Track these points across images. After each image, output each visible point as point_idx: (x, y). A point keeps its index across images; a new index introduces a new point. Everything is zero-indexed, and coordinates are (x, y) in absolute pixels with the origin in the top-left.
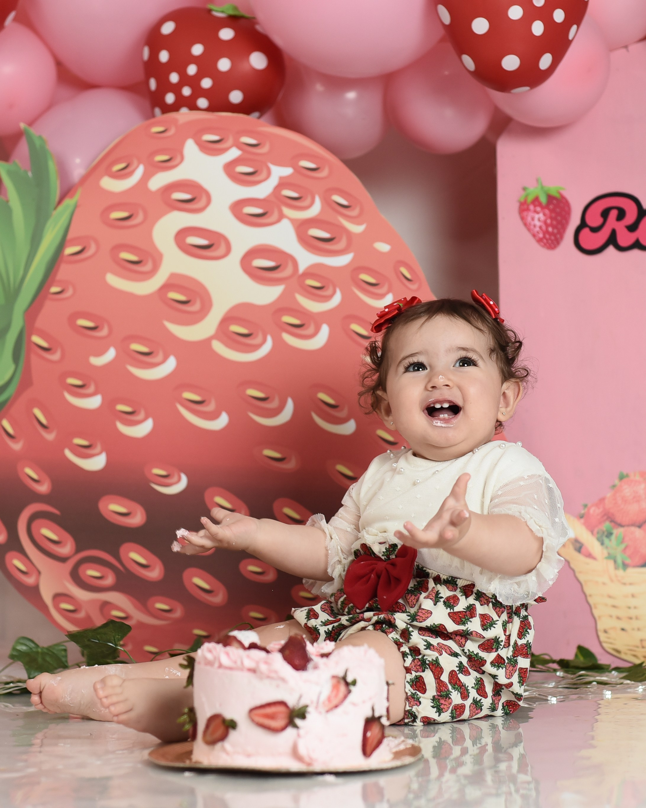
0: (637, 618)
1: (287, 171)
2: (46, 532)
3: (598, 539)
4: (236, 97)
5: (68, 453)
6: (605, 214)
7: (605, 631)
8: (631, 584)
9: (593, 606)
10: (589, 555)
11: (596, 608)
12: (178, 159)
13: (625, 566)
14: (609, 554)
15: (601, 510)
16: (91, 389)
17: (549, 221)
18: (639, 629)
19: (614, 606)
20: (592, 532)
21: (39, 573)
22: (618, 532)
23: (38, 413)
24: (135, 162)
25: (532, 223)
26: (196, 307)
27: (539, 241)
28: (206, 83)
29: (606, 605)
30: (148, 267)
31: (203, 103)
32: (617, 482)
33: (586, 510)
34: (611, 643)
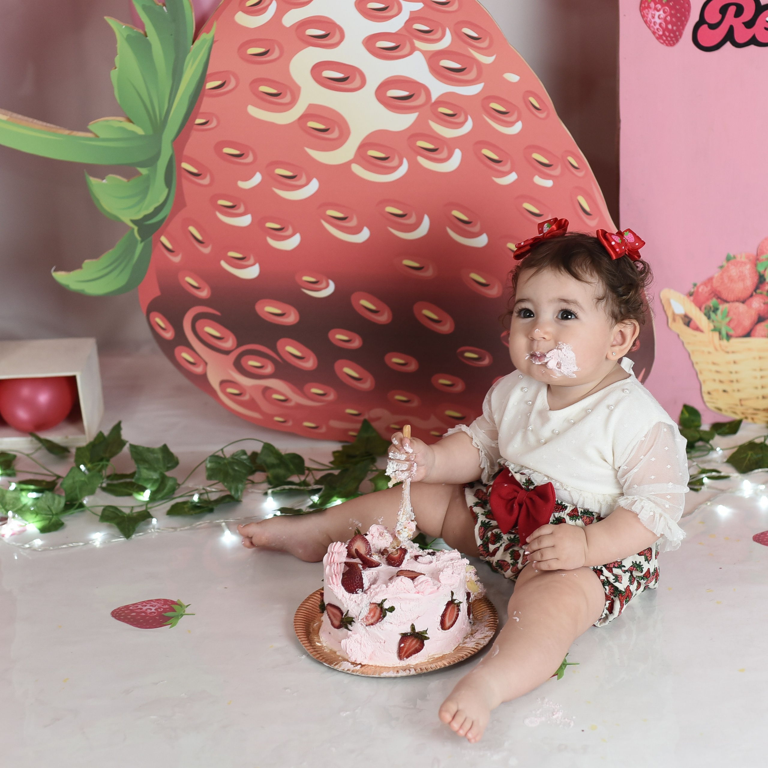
0: (737, 381)
1: (419, 6)
2: (209, 330)
3: (705, 314)
5: (223, 264)
6: (724, 10)
7: (709, 393)
8: (733, 352)
9: (698, 372)
10: (697, 329)
11: (701, 373)
13: (729, 337)
14: (715, 327)
15: (709, 288)
16: (242, 209)
17: (668, 18)
18: (738, 391)
19: (717, 372)
20: (700, 309)
21: (206, 364)
22: (724, 307)
23: (192, 229)
25: (653, 20)
26: (335, 134)
27: (659, 38)
29: (710, 371)
30: (287, 99)
32: (725, 264)
33: (695, 289)
34: (713, 403)
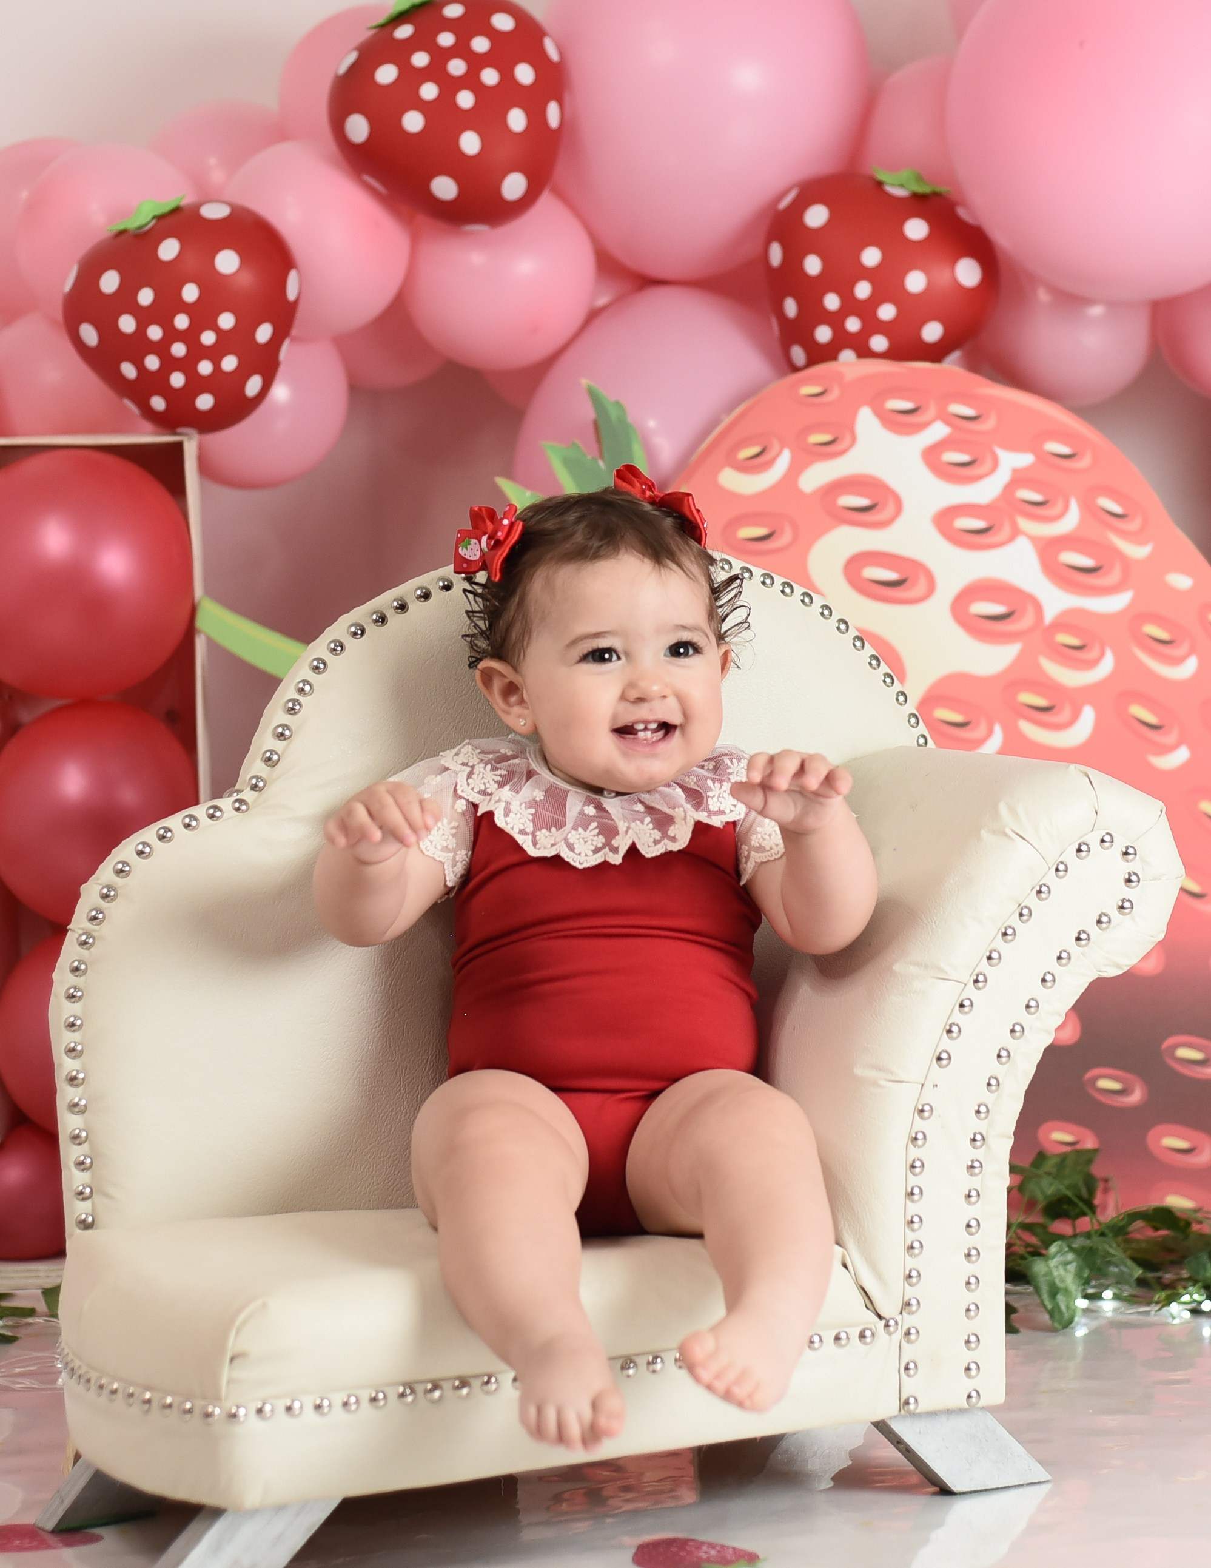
1: (1025, 459)
4: (932, 332)
12: (848, 440)
24: (776, 445)
28: (887, 312)
31: (879, 343)
